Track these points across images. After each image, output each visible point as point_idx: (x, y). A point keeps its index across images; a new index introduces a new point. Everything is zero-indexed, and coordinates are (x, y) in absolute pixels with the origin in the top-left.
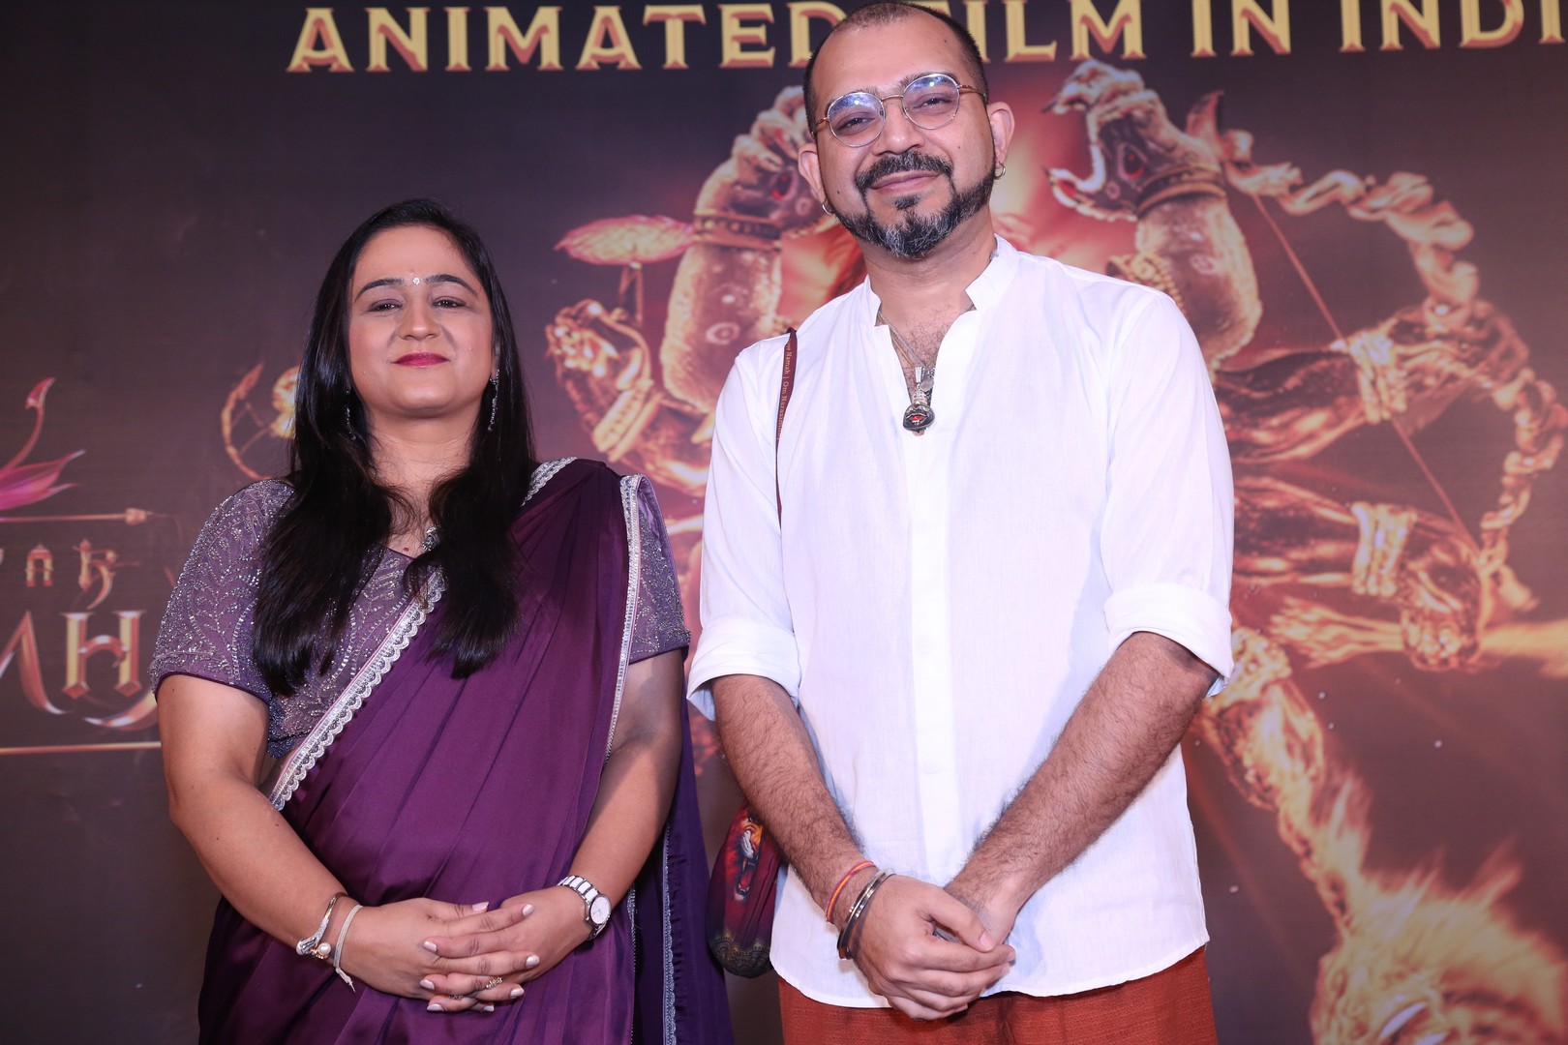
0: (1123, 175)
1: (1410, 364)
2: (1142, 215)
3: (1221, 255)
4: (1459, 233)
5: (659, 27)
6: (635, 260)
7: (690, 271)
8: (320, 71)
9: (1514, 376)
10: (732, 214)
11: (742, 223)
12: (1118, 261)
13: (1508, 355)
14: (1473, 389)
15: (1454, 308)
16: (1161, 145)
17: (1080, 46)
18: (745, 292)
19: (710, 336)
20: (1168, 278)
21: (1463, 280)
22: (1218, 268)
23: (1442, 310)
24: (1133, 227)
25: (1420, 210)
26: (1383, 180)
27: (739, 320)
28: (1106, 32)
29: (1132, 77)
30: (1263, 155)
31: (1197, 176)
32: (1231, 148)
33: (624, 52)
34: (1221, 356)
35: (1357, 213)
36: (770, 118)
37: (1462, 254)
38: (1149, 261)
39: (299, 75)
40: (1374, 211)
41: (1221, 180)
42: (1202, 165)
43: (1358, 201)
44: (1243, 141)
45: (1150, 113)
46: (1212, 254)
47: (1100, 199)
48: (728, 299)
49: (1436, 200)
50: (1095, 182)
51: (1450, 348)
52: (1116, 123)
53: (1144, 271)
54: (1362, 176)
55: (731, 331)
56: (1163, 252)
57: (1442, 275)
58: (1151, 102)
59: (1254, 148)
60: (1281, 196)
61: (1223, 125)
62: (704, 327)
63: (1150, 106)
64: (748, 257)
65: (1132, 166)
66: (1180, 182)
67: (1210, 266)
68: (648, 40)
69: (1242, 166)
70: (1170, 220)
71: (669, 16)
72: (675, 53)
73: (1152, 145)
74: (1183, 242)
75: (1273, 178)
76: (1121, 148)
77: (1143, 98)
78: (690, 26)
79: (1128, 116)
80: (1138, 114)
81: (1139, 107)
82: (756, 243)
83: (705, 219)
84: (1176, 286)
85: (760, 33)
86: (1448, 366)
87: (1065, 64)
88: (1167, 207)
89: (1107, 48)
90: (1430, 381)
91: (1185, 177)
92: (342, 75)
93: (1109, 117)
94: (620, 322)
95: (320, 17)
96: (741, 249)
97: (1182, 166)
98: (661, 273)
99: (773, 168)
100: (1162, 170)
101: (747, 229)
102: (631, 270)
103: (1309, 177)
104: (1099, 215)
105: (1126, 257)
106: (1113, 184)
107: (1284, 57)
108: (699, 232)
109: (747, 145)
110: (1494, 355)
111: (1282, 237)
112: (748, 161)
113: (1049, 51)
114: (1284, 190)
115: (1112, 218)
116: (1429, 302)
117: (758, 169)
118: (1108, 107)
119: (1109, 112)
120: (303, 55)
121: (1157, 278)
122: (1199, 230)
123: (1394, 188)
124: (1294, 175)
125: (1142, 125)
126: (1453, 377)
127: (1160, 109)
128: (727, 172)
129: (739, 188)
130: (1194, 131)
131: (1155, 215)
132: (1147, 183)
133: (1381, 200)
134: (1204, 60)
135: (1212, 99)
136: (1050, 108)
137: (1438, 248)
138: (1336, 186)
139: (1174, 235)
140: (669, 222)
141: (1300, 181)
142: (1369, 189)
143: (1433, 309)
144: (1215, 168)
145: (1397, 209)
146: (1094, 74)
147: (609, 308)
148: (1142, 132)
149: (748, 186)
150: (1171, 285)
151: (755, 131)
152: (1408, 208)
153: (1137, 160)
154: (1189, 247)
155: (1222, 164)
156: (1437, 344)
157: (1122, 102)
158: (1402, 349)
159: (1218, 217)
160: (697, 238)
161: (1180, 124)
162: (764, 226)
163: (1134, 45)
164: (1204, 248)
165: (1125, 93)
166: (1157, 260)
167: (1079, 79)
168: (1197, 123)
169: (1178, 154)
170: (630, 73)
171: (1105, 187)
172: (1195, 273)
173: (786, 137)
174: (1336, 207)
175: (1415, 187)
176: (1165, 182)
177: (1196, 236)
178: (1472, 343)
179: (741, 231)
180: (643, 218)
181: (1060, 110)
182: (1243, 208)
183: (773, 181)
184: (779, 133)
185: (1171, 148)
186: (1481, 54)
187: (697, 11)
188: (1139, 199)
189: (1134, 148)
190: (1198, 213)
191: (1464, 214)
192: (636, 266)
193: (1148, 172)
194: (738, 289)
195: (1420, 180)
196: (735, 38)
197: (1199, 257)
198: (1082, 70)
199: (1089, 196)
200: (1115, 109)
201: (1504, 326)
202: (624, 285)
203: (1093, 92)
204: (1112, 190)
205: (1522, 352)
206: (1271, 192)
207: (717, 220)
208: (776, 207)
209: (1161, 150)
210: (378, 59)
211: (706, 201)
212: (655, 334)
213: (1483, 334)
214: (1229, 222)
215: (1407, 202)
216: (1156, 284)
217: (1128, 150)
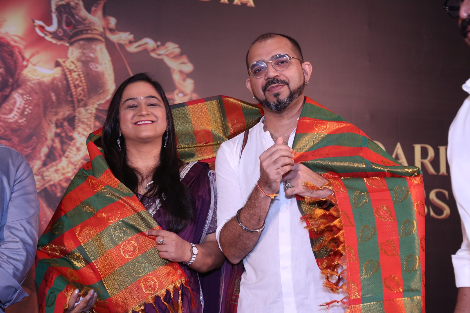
0: (65, 27)
2: (71, 44)
3: (101, 64)
4: (188, 68)
12: (61, 61)
15: (185, 95)
16: (80, 17)
20: (80, 70)
21: (189, 85)
22: (100, 69)
23: (181, 95)
24: (67, 48)
25: (176, 57)
26: (163, 44)
30: (120, 28)
31: (94, 32)
32: (108, 23)
34: (98, 103)
35: (153, 55)
37: (189, 75)
38: (73, 63)
40: (159, 55)
42: (96, 28)
43: (154, 50)
44: (113, 21)
45: (78, 4)
46: (98, 63)
47: (54, 35)
49: (181, 54)
50: (53, 28)
52: (63, 5)
53: (70, 66)
54: (156, 41)
56: (79, 60)
57: (182, 82)
59: (117, 24)
60: (126, 44)
61: (106, 13)
63: (77, 1)
65: (68, 24)
66: (87, 33)
67: (97, 68)
69: (112, 31)
70: (82, 47)
73: (77, 17)
74: (87, 57)
75: (123, 37)
76: (65, 16)
79: (68, 4)
80: (72, 4)
84: (83, 74)
88: (81, 42)
91: (89, 31)
93: (60, 3)
97: (89, 27)
100: (81, 27)
103: (137, 38)
104: (54, 41)
105: (64, 60)
106: (60, 30)
111: (125, 60)
114: (127, 42)
115: (59, 43)
116: (176, 92)
121: (76, 70)
122: (93, 53)
123: (167, 48)
124: (131, 37)
125: (74, 8)
127: (82, 3)
130: (94, 14)
131: (76, 44)
132: (74, 31)
133: (162, 51)
135: (102, 3)
137: (181, 72)
138: (146, 43)
139: (83, 53)
141: (133, 40)
142: (158, 46)
143: (177, 94)
144: (101, 30)
145: (167, 56)
148: (73, 11)
150: (81, 73)
152: (172, 56)
153: (71, 22)
154: (89, 59)
155: (104, 29)
159: (101, 49)
161: (89, 10)
164: (95, 60)
166: (76, 62)
168: (96, 11)
169: (87, 22)
171: (57, 30)
172: (90, 69)
174: (146, 52)
175: (174, 48)
176: (81, 32)
177: (92, 55)
182: (111, 46)
185: (85, 19)
188: (71, 38)
189: (70, 17)
190: (94, 46)
191: (191, 61)
193: (75, 27)
195: (176, 46)
197: (93, 64)
199: (50, 33)
204: (60, 32)
206: (122, 42)
209: (80, 19)
214: (105, 51)
215: (171, 53)
216: (75, 72)
217: (67, 17)
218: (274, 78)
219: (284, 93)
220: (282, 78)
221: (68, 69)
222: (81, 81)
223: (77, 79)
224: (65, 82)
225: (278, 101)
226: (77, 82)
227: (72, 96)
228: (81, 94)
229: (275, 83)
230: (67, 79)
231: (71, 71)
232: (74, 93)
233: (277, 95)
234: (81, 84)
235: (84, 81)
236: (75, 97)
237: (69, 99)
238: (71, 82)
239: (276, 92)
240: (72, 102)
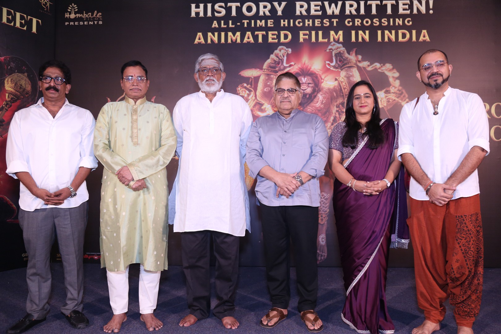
0: (339, 63)
1: (387, 97)
2: (342, 70)
3: (355, 77)
4: (397, 75)
5: (258, 35)
6: (252, 76)
7: (262, 78)
8: (199, 43)
9: (405, 100)
10: (269, 68)
11: (271, 70)
12: (337, 78)
13: (404, 96)
14: (398, 102)
15: (395, 88)
16: (346, 57)
17: (332, 40)
18: (271, 82)
19: (265, 90)
20: (346, 81)
21: (397, 83)
22: (355, 80)
23: (393, 88)
25: (390, 70)
26: (384, 65)
27: (270, 87)
28: (336, 37)
29: (341, 45)
30: (363, 60)
31: (352, 63)
32: (358, 58)
33: (251, 40)
35: (379, 70)
36: (277, 52)
37: (397, 78)
38: (343, 78)
39: (196, 44)
40: (382, 70)
41: (356, 64)
42: (353, 61)
43: (380, 68)
44: (360, 57)
45: (344, 52)
46: (354, 77)
47: (334, 67)
48: (268, 83)
49: (393, 69)
51: (394, 95)
52: (338, 53)
53: (342, 80)
54: (380, 64)
55: (269, 89)
56: (345, 76)
57: (393, 82)
58: (344, 50)
59: (362, 58)
60: (366, 67)
61: (357, 54)
62: (264, 88)
63: (344, 51)
64: (272, 76)
65: (340, 61)
66: (349, 64)
67: (353, 79)
68: (256, 37)
69: (359, 61)
70: (347, 71)
71: (259, 34)
72: (260, 40)
73: (344, 57)
74: (349, 75)
75: (365, 64)
77: (342, 49)
78: (263, 35)
79: (340, 52)
80: (342, 52)
81: (342, 51)
82: (273, 74)
83: (265, 69)
84: (347, 83)
85: (275, 36)
86: (394, 98)
87: (329, 43)
88: (346, 69)
89: (337, 40)
90: (391, 101)
91: (350, 63)
92: (203, 44)
93: (336, 52)
94: (249, 87)
95: (200, 34)
96: (271, 75)
97: (349, 62)
98: (257, 79)
99: (277, 60)
100: (346, 62)
101: (272, 71)
102: (252, 78)
103: (371, 64)
104: (334, 70)
105: (339, 77)
106: (337, 64)
107: (367, 42)
108: (264, 72)
109: (272, 56)
110: (402, 96)
111: (366, 74)
112: (273, 59)
113: (326, 40)
114: (367, 66)
115: (336, 70)
116: (391, 87)
117: (274, 60)
118: (336, 50)
119: (336, 51)
120: (197, 41)
121: (344, 81)
122: (352, 73)
123: (386, 66)
124: (368, 63)
125: (342, 54)
126: (395, 100)
127: (346, 51)
128: (269, 61)
129: (271, 64)
130: (351, 55)
131: (344, 70)
132: (343, 64)
133: (383, 68)
134: (353, 42)
135: (355, 49)
136: (326, 50)
137: (393, 77)
138: (376, 65)
139: (347, 73)
140: (258, 70)
141: (370, 64)
142: (382, 66)
143: (392, 88)
144: (355, 62)
145: (386, 70)
146: (334, 45)
147: (248, 85)
148: (342, 55)
149: (272, 63)
150: (346, 82)
151: (274, 54)
152: (388, 70)
153: (341, 60)
154: (350, 76)
155: (356, 61)
156: (392, 94)
157: (339, 50)
158: (386, 95)
159: (355, 70)
160: (263, 73)
161: (349, 53)
162: (275, 70)
163: (341, 40)
164: (352, 76)
165: (339, 48)
167: (331, 45)
168: (352, 54)
169: (348, 59)
170: (252, 43)
171: (335, 65)
172: (351, 80)
173: (279, 55)
174: (376, 69)
175: (390, 66)
176: (346, 64)
177: (351, 74)
178: (398, 94)
179: (271, 71)
180: (254, 69)
181: (328, 51)
182: (359, 69)
183: (277, 62)
184: (278, 54)
185: (347, 58)
186: (402, 43)
187: (264, 33)
188: (341, 67)
189: (341, 58)
190: (352, 70)
191: (398, 71)
192: (253, 77)
193: (343, 62)
194: (270, 82)
195: (390, 65)
196: (271, 37)
197: (351, 78)
198: (332, 44)
199: (332, 66)
200: (338, 51)
201: (404, 91)
202: (250, 81)
203: (334, 48)
204: (337, 65)
205: (407, 96)
206: (364, 66)
207: (267, 69)
208: (277, 67)
209: (345, 58)
210: (209, 41)
211: (265, 66)
212: (255, 89)
213: (400, 93)
214: (357, 71)
215: (388, 69)
216: (344, 82)
217: (339, 58)
218: (436, 73)
219: (440, 80)
220: (440, 73)
221: (340, 81)
222: (347, 86)
223: (345, 85)
224: (339, 87)
225: (436, 83)
226: (345, 87)
227: (343, 93)
228: (347, 92)
229: (436, 75)
230: (340, 86)
231: (342, 82)
232: (344, 92)
233: (436, 81)
234: (346, 87)
235: (348, 86)
236: (344, 93)
237: (342, 94)
238: (342, 87)
239: (436, 79)
240: (343, 96)
